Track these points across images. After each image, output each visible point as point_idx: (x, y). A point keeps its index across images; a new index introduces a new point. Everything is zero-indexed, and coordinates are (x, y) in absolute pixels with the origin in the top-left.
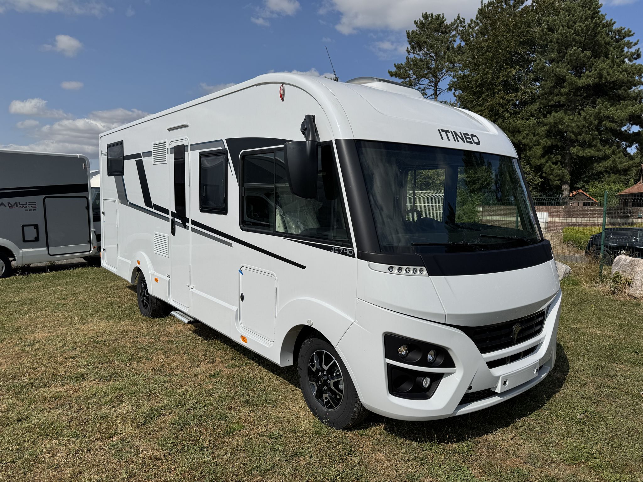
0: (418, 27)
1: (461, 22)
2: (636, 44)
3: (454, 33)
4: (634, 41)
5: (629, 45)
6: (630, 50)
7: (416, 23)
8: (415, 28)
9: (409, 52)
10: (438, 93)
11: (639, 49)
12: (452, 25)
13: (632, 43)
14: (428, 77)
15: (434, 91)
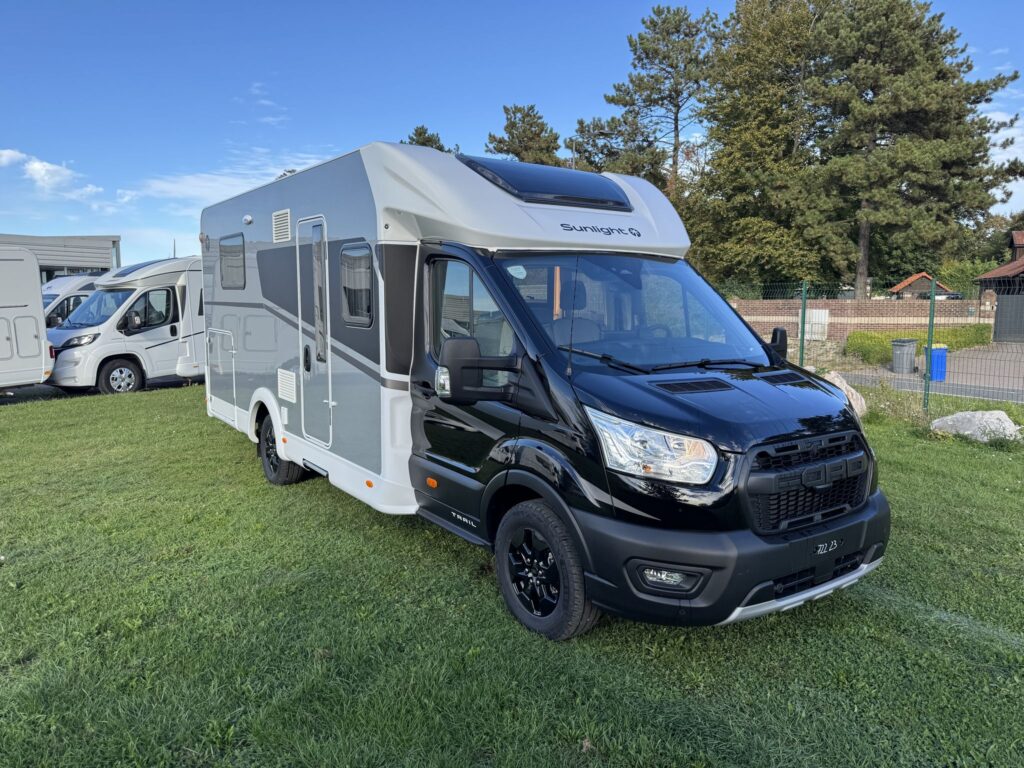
0: (647, 28)
1: (712, 19)
2: (963, 51)
3: (703, 34)
4: (961, 47)
5: (953, 52)
6: (955, 61)
7: (644, 22)
8: (642, 29)
9: (635, 66)
10: (680, 127)
11: (968, 57)
12: (698, 22)
13: (957, 49)
14: (662, 104)
15: (673, 126)
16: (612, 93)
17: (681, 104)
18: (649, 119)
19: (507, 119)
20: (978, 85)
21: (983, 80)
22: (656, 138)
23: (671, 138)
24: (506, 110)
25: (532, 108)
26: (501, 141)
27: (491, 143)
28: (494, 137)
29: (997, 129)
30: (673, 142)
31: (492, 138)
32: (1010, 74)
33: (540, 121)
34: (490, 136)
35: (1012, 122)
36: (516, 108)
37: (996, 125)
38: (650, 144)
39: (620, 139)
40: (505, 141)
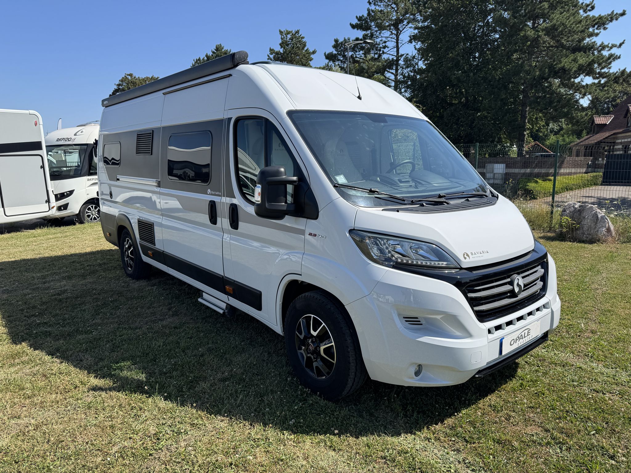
6: (585, 2)
9: (370, 3)
10: (399, 46)
14: (390, 29)
15: (395, 44)
16: (355, 21)
17: (401, 29)
18: (380, 39)
19: (282, 39)
20: (600, 18)
21: (603, 15)
22: (383, 51)
23: (394, 52)
24: (281, 32)
25: (297, 32)
26: (277, 53)
27: (272, 54)
28: (273, 50)
29: (611, 48)
30: (396, 55)
31: (272, 51)
32: (621, 11)
33: (304, 40)
34: (271, 50)
35: (621, 45)
36: (287, 31)
37: (610, 45)
38: (380, 56)
39: (361, 52)
40: (281, 53)
